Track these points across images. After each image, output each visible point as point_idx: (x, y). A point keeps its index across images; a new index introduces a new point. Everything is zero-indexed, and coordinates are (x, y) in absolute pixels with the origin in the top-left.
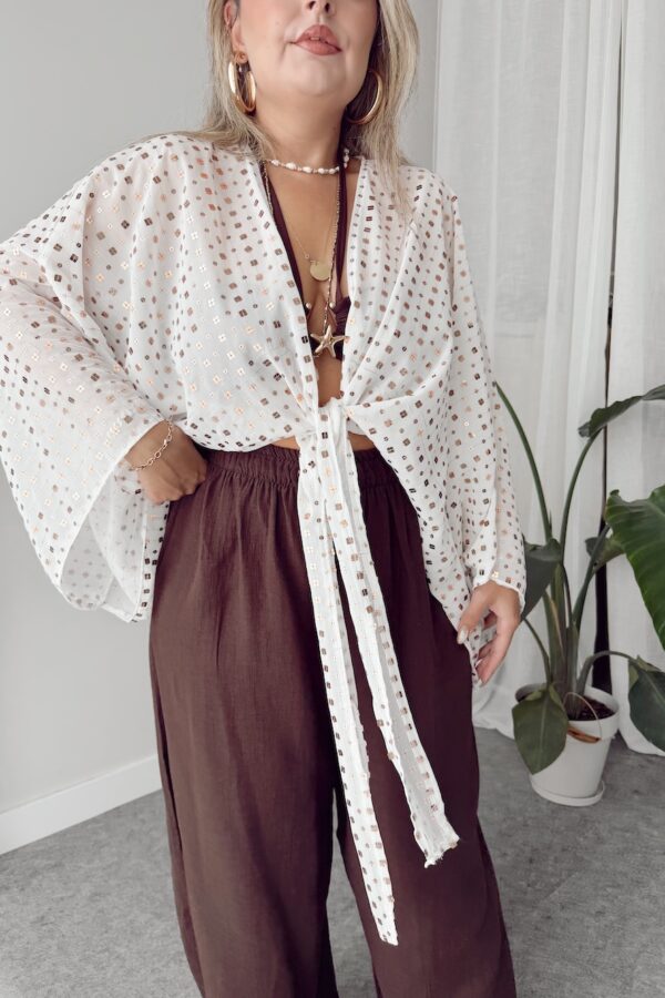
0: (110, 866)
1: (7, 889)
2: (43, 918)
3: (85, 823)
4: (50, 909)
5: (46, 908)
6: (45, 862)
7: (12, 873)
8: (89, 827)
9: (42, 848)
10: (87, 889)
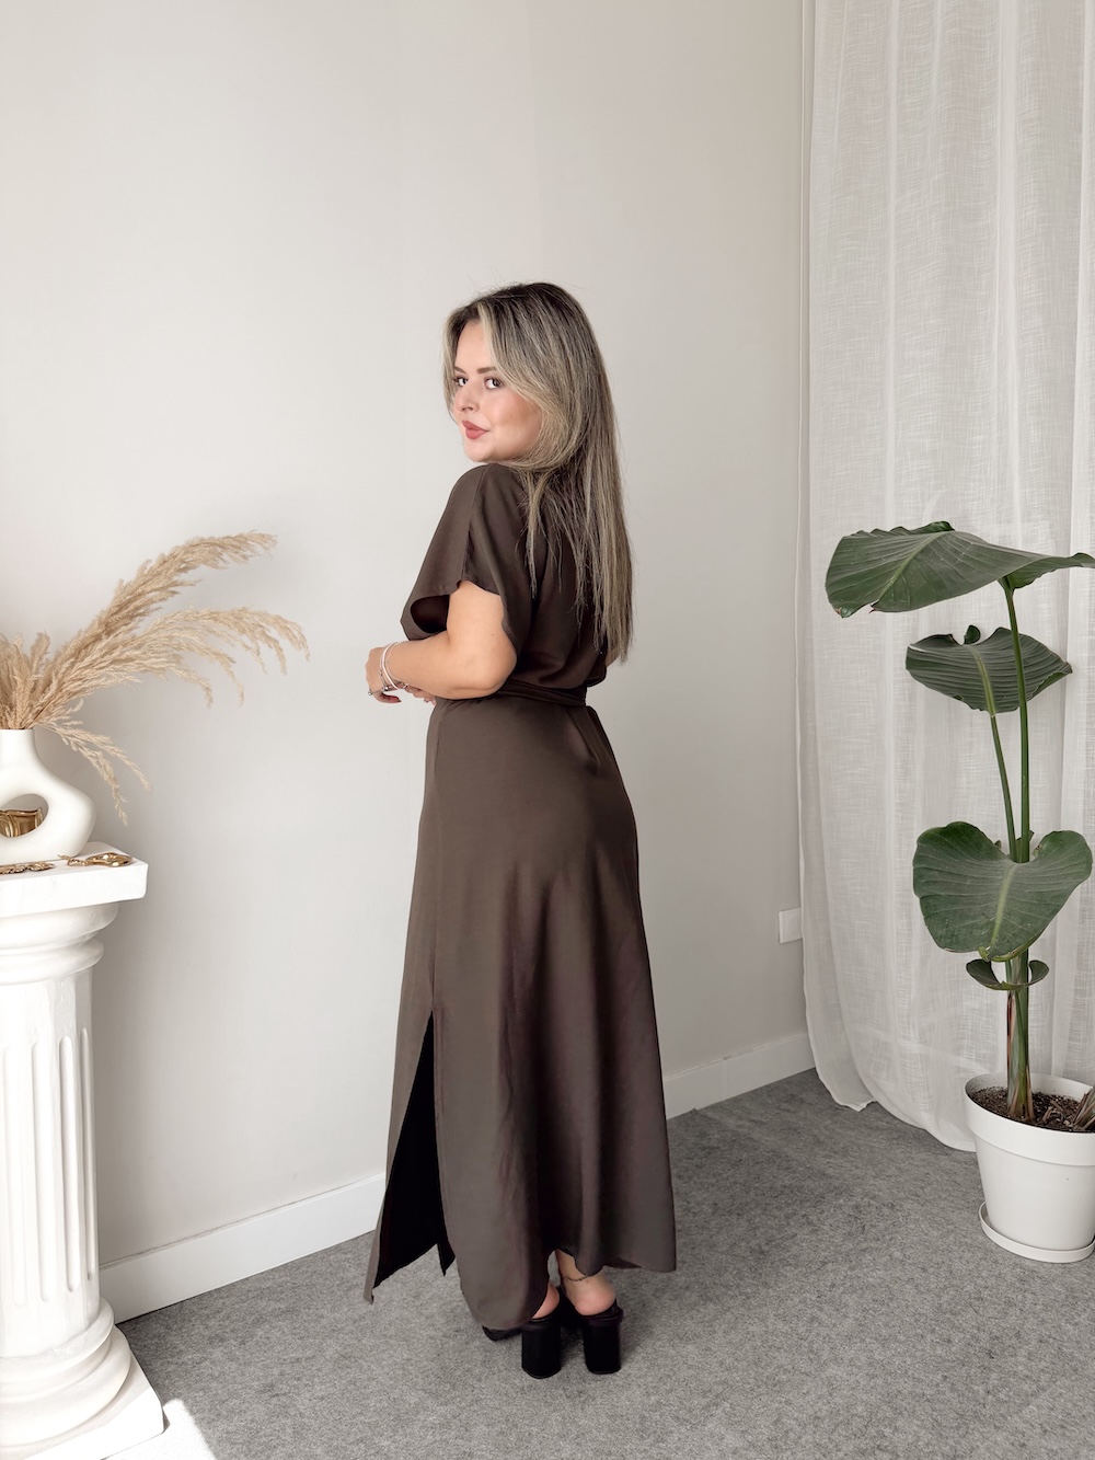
0: (362, 1318)
1: (222, 1340)
2: (272, 1386)
3: (327, 1252)
4: (282, 1374)
5: (276, 1372)
6: (273, 1305)
7: (228, 1318)
8: (332, 1257)
9: (269, 1284)
10: (332, 1349)
